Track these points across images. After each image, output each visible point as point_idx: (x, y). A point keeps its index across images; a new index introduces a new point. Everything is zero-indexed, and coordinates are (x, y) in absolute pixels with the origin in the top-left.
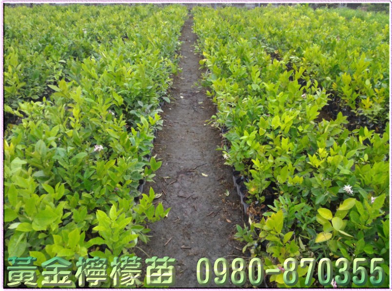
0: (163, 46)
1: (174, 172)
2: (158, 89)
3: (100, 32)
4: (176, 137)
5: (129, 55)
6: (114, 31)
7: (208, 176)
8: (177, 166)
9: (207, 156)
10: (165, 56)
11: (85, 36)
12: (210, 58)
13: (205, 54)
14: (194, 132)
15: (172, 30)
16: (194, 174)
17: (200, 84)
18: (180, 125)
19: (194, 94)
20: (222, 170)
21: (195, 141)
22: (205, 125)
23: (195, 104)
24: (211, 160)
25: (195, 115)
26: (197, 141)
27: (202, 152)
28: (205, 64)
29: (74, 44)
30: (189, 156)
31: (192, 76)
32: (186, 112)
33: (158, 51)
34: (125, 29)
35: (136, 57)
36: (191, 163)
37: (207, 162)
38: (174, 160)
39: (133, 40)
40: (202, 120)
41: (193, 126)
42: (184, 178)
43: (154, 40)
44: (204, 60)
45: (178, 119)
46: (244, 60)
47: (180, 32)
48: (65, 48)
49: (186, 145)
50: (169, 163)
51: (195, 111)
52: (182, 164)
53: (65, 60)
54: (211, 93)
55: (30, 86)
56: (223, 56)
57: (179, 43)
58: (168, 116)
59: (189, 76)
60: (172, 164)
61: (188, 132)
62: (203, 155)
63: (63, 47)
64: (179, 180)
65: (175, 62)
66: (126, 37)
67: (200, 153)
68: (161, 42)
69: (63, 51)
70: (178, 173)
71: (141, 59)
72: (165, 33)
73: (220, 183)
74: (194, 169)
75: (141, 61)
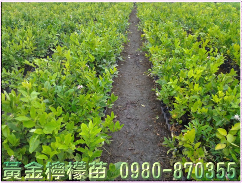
0: (119, 26)
1: (124, 103)
2: (115, 52)
3: (80, 17)
4: (126, 82)
5: (98, 31)
6: (88, 16)
7: (145, 107)
8: (126, 99)
9: (145, 94)
10: (120, 32)
11: (71, 19)
12: (148, 33)
13: (144, 31)
14: (136, 79)
15: (124, 16)
16: (136, 105)
17: (141, 49)
18: (128, 74)
19: (137, 56)
20: (154, 103)
21: (137, 85)
22: (144, 75)
23: (138, 62)
24: (147, 97)
25: (138, 69)
26: (139, 85)
27: (142, 92)
28: (144, 37)
29: (65, 24)
30: (134, 94)
31: (136, 44)
32: (132, 66)
33: (116, 29)
34: (95, 15)
35: (102, 32)
36: (135, 98)
37: (145, 98)
38: (124, 96)
39: (100, 22)
40: (142, 72)
41: (136, 75)
42: (130, 107)
43: (113, 22)
44: (144, 34)
45: (127, 71)
46: (170, 34)
47: (129, 17)
48: (59, 26)
49: (132, 87)
50: (121, 98)
51: (137, 66)
52: (129, 99)
53: (60, 34)
54: (148, 55)
55: (39, 49)
56: (156, 32)
57: (128, 24)
58: (121, 69)
59: (134, 44)
60: (123, 98)
61: (133, 79)
62: (142, 93)
63: (58, 26)
64: (127, 108)
65: (126, 36)
66: (96, 20)
67: (141, 92)
68: (117, 23)
69: (58, 28)
70: (127, 104)
71: (105, 34)
72: (119, 18)
73: (153, 111)
74: (136, 102)
75: (105, 35)
